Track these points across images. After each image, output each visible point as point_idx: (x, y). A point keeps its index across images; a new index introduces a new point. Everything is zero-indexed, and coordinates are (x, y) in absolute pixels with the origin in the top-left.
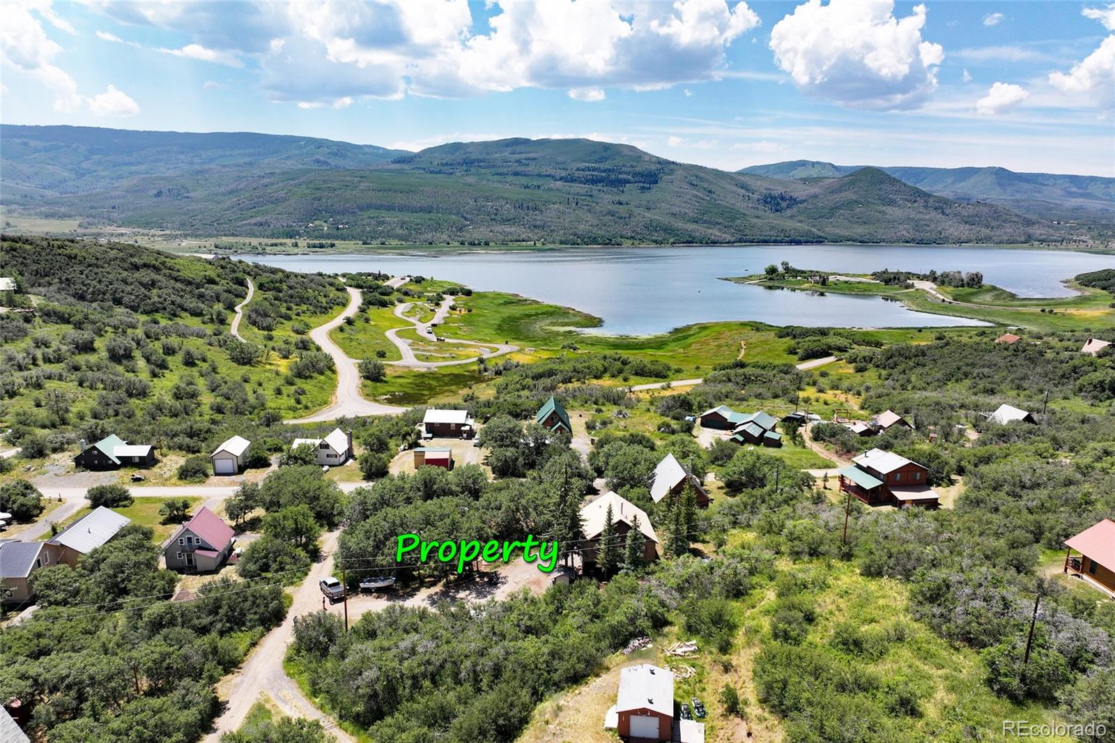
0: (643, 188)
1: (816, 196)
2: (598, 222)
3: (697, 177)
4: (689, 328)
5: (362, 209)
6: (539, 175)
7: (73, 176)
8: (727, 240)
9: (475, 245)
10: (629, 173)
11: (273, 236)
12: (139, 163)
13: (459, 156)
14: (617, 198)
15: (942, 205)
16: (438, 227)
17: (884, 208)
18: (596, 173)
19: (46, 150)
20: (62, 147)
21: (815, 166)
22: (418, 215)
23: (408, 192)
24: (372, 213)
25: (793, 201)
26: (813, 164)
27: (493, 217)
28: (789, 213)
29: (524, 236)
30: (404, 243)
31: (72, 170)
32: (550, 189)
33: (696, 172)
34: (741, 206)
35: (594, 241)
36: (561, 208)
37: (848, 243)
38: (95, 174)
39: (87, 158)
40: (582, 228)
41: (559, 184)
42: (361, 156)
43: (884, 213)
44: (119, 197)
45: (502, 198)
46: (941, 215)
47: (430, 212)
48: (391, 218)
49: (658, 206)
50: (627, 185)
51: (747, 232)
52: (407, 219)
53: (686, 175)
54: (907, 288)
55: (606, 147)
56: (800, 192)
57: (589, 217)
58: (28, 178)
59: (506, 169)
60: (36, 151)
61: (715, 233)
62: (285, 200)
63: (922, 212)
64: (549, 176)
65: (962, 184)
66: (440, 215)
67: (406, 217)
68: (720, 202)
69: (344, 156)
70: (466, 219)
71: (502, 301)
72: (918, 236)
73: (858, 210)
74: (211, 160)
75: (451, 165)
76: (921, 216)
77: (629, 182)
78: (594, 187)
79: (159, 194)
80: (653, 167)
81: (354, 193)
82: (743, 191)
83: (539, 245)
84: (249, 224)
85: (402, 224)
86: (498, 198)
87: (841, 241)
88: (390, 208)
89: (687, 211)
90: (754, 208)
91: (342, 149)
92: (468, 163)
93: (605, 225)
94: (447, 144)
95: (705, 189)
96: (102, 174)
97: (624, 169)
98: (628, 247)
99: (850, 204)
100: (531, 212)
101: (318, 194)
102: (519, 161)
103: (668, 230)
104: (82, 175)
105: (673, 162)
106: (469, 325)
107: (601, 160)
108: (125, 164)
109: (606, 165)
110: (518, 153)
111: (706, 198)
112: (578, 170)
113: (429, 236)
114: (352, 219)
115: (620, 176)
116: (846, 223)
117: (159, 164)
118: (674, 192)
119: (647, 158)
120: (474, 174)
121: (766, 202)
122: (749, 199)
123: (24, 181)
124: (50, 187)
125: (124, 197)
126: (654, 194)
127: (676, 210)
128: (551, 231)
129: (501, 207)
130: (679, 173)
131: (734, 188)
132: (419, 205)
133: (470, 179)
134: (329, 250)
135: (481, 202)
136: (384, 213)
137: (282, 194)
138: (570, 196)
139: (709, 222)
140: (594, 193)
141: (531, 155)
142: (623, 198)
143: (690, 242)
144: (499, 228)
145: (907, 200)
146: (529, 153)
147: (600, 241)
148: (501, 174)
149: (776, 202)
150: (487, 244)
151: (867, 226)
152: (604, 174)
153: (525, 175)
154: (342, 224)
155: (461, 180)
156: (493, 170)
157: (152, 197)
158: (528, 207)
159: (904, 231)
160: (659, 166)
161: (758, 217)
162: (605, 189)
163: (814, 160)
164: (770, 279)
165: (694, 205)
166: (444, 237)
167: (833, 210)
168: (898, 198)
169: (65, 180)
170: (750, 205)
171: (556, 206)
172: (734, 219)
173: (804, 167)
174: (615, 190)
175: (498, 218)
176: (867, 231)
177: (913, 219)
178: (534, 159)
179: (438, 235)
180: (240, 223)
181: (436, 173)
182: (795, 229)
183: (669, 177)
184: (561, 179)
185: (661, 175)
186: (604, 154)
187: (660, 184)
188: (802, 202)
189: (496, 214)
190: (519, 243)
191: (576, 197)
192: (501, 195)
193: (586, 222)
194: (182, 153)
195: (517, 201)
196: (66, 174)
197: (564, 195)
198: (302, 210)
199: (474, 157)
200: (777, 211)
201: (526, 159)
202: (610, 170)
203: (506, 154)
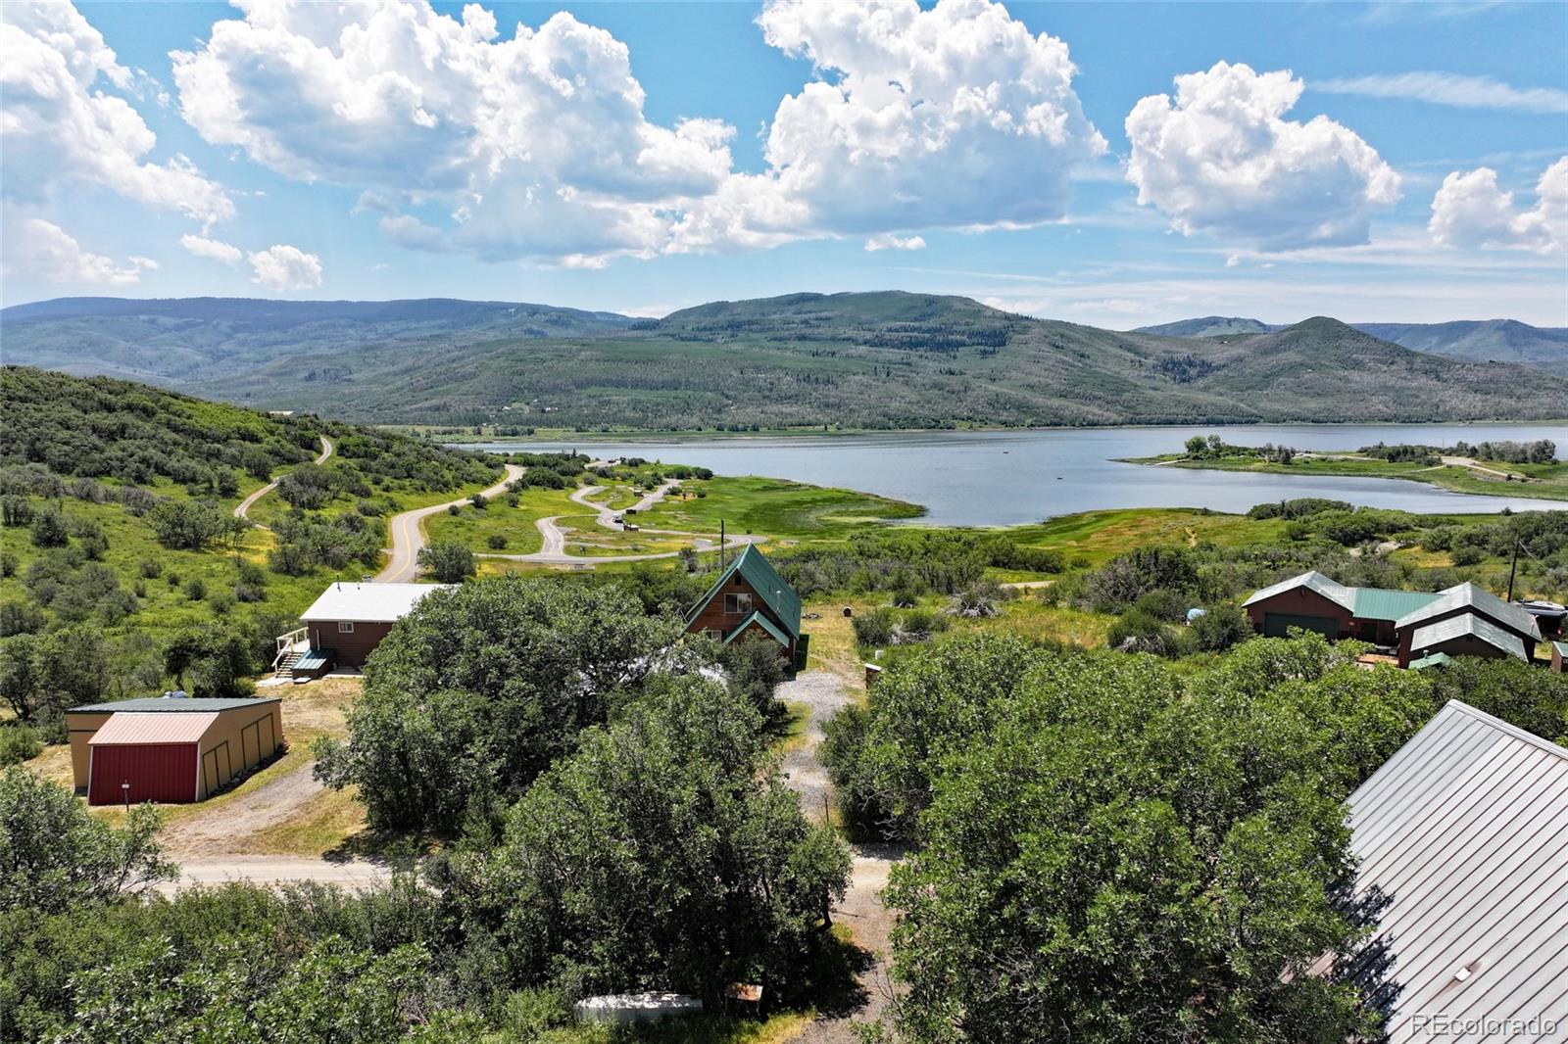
0: (984, 352)
1: (1240, 359)
2: (919, 398)
3: (1062, 336)
4: (1077, 517)
5: (580, 386)
6: (834, 339)
7: (208, 360)
8: (1111, 421)
9: (738, 430)
10: (963, 334)
11: (450, 422)
12: (295, 342)
13: (722, 318)
14: (946, 366)
15: (1436, 368)
16: (686, 408)
17: (1346, 373)
18: (916, 334)
19: (178, 328)
20: (199, 324)
21: (1233, 323)
22: (660, 392)
23: (649, 361)
24: (593, 390)
25: (1207, 368)
26: (1229, 322)
27: (767, 393)
28: (1201, 383)
29: (811, 418)
30: (635, 429)
31: (207, 352)
32: (848, 357)
33: (1060, 330)
34: (1129, 374)
35: (914, 423)
36: (865, 379)
37: (1295, 423)
38: (236, 357)
39: (229, 337)
40: (895, 406)
41: (863, 349)
42: (589, 324)
43: (1348, 381)
44: (258, 382)
45: (780, 367)
46: (1435, 382)
47: (676, 389)
48: (620, 397)
49: (1008, 375)
50: (961, 349)
51: (1142, 409)
52: (642, 398)
53: (1045, 332)
54: (1431, 466)
55: (931, 301)
56: (1217, 355)
57: (906, 392)
58: (151, 363)
59: (787, 333)
60: (167, 330)
61: (1093, 411)
62: (473, 376)
63: (1405, 378)
64: (848, 339)
65: (1454, 345)
66: (690, 392)
67: (642, 395)
68: (1098, 369)
69: (565, 324)
70: (727, 397)
71: (759, 487)
72: (1402, 411)
73: (1307, 376)
74: (389, 335)
75: (711, 329)
76: (1404, 383)
77: (963, 344)
78: (913, 353)
79: (311, 377)
80: (998, 324)
81: (570, 364)
82: (1130, 355)
83: (832, 429)
84: (421, 409)
85: (635, 405)
86: (774, 368)
87: (1284, 421)
88: (620, 384)
89: (1050, 381)
90: (1150, 378)
91: (564, 318)
92: (734, 326)
93: (929, 402)
94: (707, 305)
95: (1075, 352)
96: (245, 356)
97: (955, 328)
98: (964, 431)
99: (1293, 369)
100: (823, 386)
101: (520, 366)
102: (806, 322)
103: (1023, 407)
104: (221, 358)
105: (1027, 318)
106: (694, 513)
107: (923, 317)
108: (277, 343)
109: (932, 323)
110: (806, 313)
111: (1076, 363)
112: (890, 330)
113: (673, 419)
114: (564, 399)
115: (950, 337)
116: (1289, 394)
117: (321, 341)
118: (1030, 356)
119: (989, 313)
120: (743, 340)
121: (1165, 369)
122: (1141, 366)
123: (145, 368)
124: (178, 374)
125: (264, 382)
126: (999, 360)
127: (1033, 380)
128: (850, 410)
129: (779, 379)
130: (1037, 331)
131: (1119, 351)
132: (661, 379)
133: (737, 347)
134: (526, 437)
135: (750, 374)
136: (610, 390)
137: (470, 369)
138: (878, 365)
139: (1085, 397)
140: (914, 359)
141: (823, 315)
142: (955, 366)
143: (1057, 423)
144: (775, 408)
145: (1381, 362)
146: (821, 311)
147: (923, 424)
148: (780, 339)
149: (1178, 369)
150: (755, 429)
151: (1321, 400)
152: (927, 335)
153: (815, 340)
154: (551, 406)
155: (724, 348)
156: (770, 334)
157: (301, 380)
158: (817, 380)
159: (1379, 404)
160: (1007, 323)
161: (1155, 389)
162: (929, 354)
163: (1231, 316)
164: (1195, 458)
165: (1060, 374)
166: (695, 420)
167: (1267, 379)
168: (1366, 358)
169: (197, 366)
170: (1143, 374)
171: (857, 378)
172: (1119, 391)
173: (1216, 327)
174: (944, 355)
175: (774, 394)
176: (1323, 406)
177: (1393, 387)
178: (828, 319)
179: (686, 418)
180: (407, 408)
181: (690, 340)
182: (1213, 404)
183: (1021, 337)
184: (865, 343)
185: (1011, 334)
186: (929, 310)
187: (1009, 347)
188: (1219, 368)
189: (771, 390)
190: (802, 428)
191: (887, 365)
192: (780, 364)
193: (903, 397)
194: (351, 327)
195: (802, 371)
196: (199, 358)
197: (870, 364)
198: (496, 389)
199: (744, 318)
200: (1184, 381)
201: (817, 319)
202: (936, 330)
203: (788, 314)
